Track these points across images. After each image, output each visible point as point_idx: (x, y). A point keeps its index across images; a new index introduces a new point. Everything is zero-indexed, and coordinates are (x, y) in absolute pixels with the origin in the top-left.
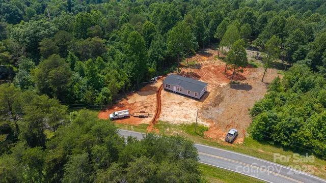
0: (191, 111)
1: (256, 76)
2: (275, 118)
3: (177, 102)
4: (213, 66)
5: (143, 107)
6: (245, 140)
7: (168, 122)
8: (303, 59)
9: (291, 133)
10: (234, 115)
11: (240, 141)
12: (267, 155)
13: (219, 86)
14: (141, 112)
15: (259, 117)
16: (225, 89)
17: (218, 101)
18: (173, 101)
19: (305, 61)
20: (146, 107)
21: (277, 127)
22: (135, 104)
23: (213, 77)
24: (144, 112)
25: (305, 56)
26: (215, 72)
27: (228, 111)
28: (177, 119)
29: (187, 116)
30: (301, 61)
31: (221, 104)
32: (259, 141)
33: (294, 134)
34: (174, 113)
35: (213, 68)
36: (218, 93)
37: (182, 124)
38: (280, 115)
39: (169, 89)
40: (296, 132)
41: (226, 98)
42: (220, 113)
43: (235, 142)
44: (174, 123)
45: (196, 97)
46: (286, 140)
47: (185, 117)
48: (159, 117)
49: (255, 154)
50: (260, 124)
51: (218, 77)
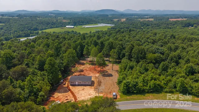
0: (90, 91)
1: (109, 68)
2: (128, 82)
3: (81, 89)
4: (88, 68)
5: (64, 97)
6: (120, 96)
7: (83, 100)
8: (124, 57)
9: (136, 86)
10: (110, 87)
11: (118, 97)
12: (131, 98)
13: (96, 76)
14: (66, 100)
15: (123, 84)
16: (99, 77)
17: (100, 83)
18: (79, 90)
19: (126, 58)
20: (67, 97)
21: (130, 86)
22: (59, 97)
23: (90, 73)
24: (68, 99)
25: (125, 56)
26: (90, 70)
27: (106, 86)
28: (86, 97)
29: (90, 94)
30: (124, 58)
31: (102, 84)
32: (125, 94)
33: (137, 87)
34: (83, 95)
35: (88, 69)
36: (97, 80)
37: (91, 99)
38: (129, 80)
39: (74, 84)
40: (138, 85)
41: (102, 81)
42: (104, 88)
43: (117, 98)
44: (86, 99)
45: (89, 84)
46: (135, 90)
47: (90, 95)
48: (77, 99)
49: (127, 100)
50: (125, 87)
51: (93, 73)
